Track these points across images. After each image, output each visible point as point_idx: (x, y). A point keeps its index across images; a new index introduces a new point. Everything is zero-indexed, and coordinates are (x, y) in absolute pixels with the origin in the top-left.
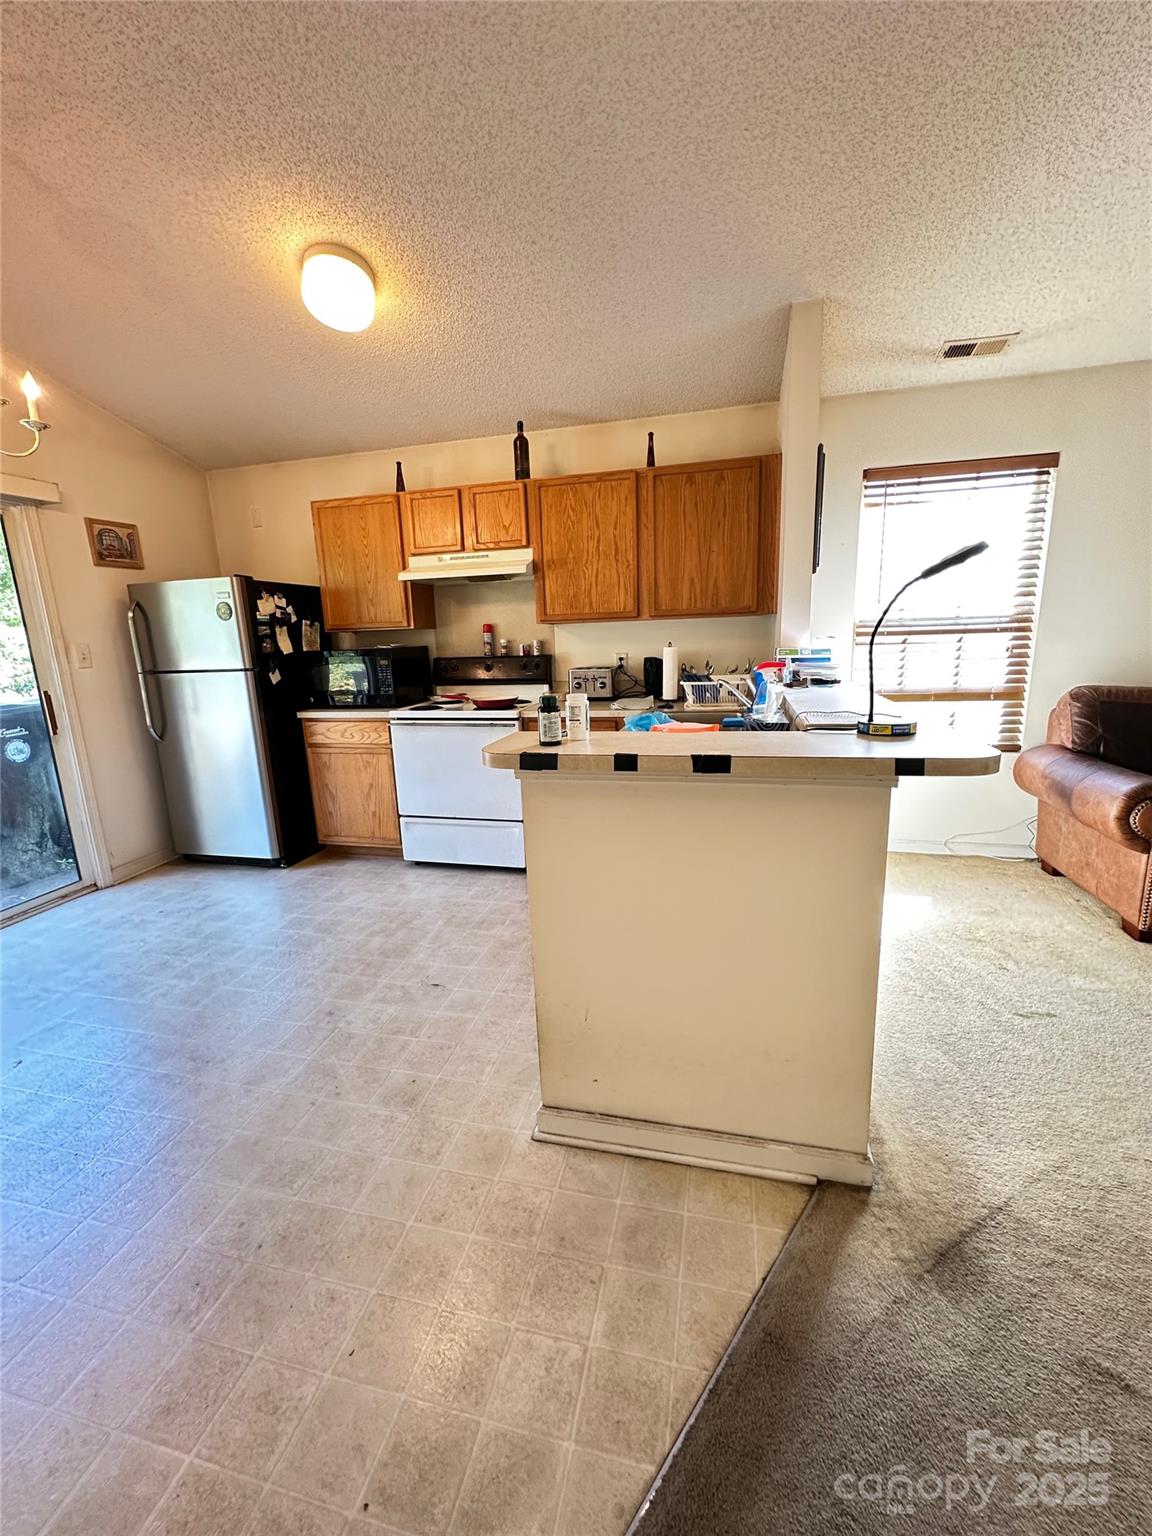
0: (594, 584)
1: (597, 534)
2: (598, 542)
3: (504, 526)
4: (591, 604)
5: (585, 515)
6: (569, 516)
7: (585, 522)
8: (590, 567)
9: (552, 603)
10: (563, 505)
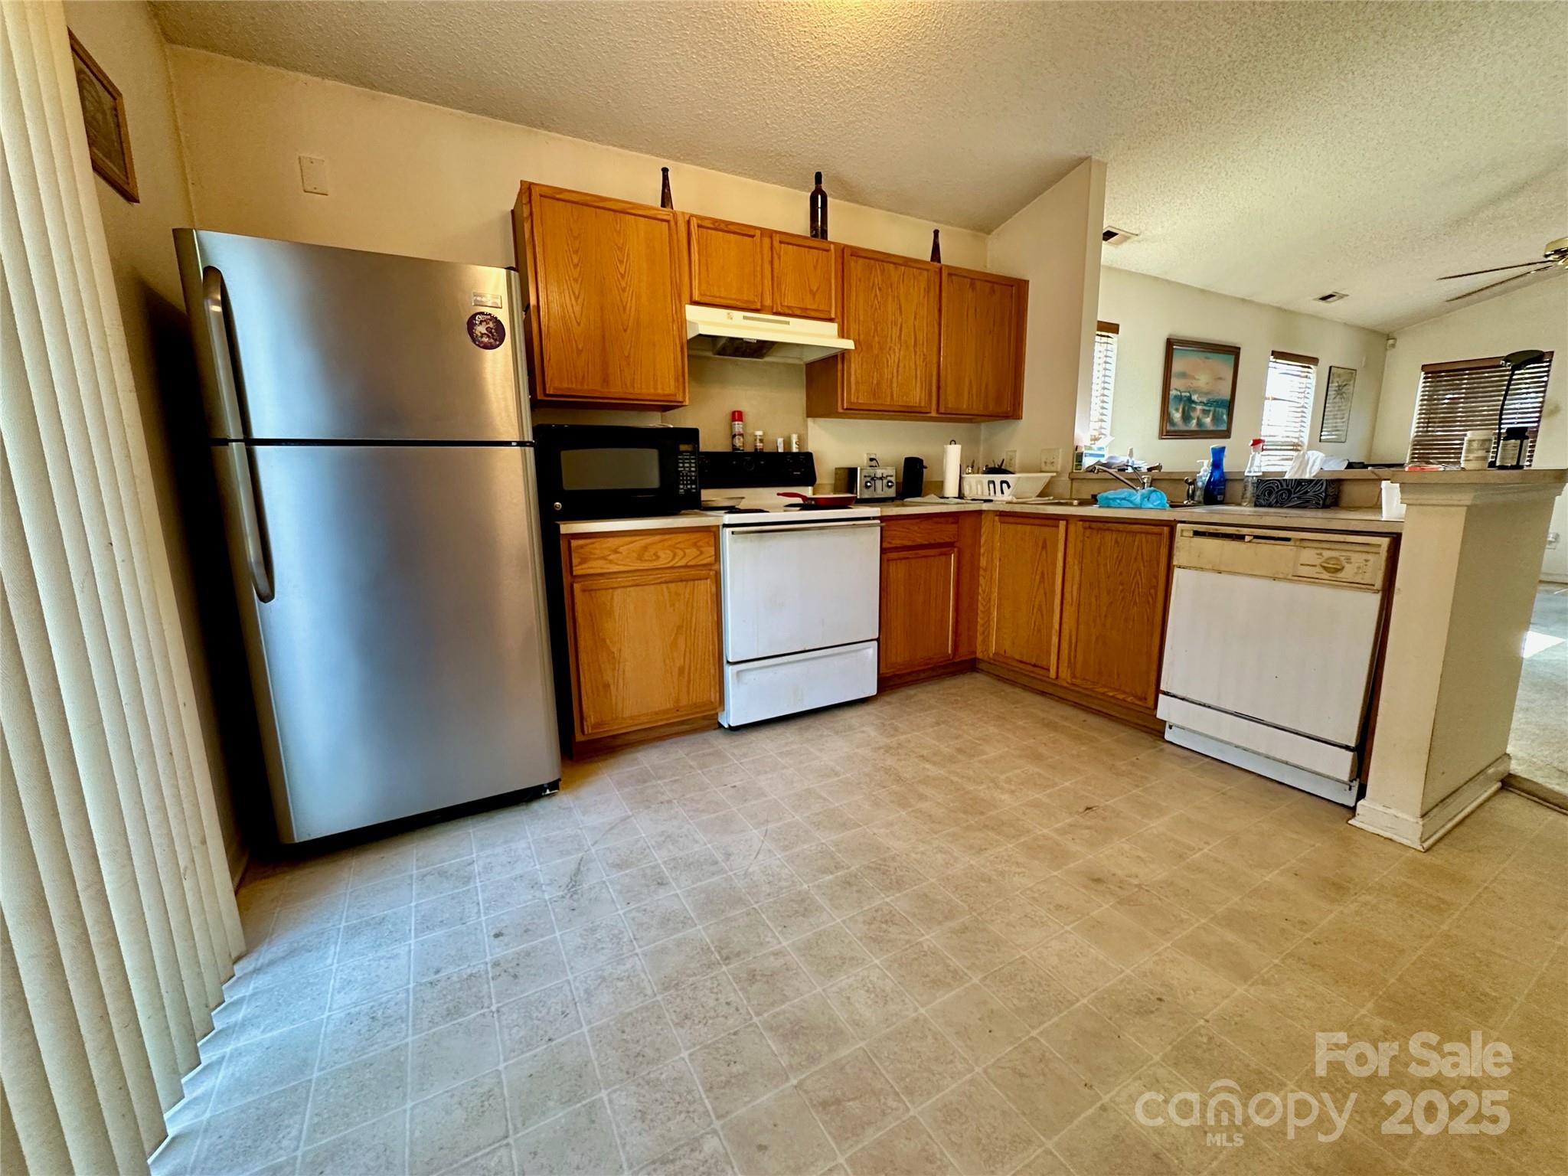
0: (895, 374)
1: (900, 320)
2: (901, 330)
3: (811, 291)
4: (892, 396)
5: (890, 298)
6: (876, 295)
7: (890, 306)
8: (892, 356)
9: (857, 391)
10: (872, 281)
